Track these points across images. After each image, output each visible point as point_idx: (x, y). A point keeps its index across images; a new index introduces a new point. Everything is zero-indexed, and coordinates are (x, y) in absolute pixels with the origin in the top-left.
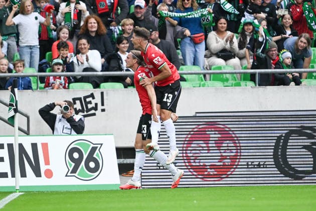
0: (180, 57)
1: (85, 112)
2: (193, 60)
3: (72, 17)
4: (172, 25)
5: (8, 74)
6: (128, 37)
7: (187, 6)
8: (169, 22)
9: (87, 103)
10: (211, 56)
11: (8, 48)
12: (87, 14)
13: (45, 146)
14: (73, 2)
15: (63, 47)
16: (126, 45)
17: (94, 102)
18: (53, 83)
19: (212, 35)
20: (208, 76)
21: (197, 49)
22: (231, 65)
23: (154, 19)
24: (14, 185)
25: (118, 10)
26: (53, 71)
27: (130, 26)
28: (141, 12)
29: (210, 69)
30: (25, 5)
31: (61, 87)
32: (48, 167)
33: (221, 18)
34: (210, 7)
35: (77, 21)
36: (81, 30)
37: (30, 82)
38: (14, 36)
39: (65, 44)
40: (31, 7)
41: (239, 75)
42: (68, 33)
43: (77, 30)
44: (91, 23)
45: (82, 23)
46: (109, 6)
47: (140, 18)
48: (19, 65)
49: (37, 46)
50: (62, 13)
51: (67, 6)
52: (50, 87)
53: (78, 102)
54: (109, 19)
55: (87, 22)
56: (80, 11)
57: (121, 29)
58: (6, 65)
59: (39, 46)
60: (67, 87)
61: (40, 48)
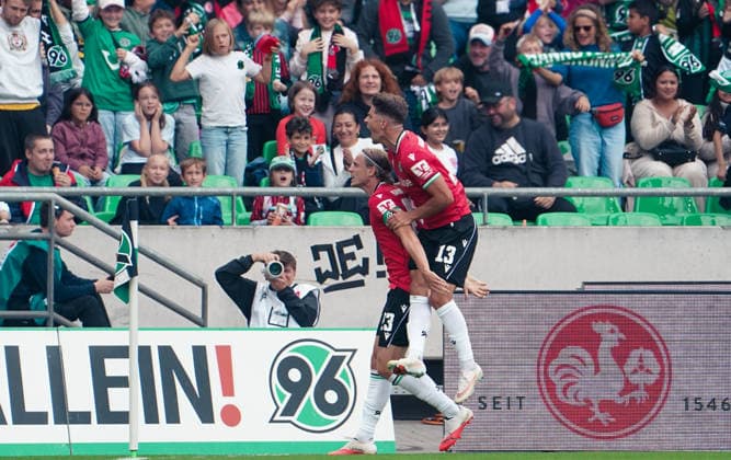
0: (568, 157)
1: (340, 278)
2: (596, 165)
3: (325, 63)
4: (551, 84)
5: (167, 189)
6: (448, 110)
7: (586, 42)
8: (543, 77)
9: (345, 258)
10: (641, 156)
11: (177, 131)
12: (360, 56)
13: (224, 353)
14: (327, 29)
15: (300, 131)
16: (442, 129)
17: (360, 255)
18: (270, 211)
19: (644, 109)
20: (630, 201)
21: (606, 139)
22: (684, 177)
23: (510, 72)
24: (127, 441)
25: (430, 48)
26: (272, 184)
27: (453, 83)
28: (484, 55)
29: (637, 186)
30: (215, 34)
31: (289, 219)
32: (229, 401)
33: (665, 70)
34: (640, 44)
35: (335, 71)
36: (346, 93)
37: (218, 208)
38: (193, 104)
39: (303, 123)
40: (228, 37)
41: (701, 198)
42: (313, 98)
43: (334, 93)
44: (367, 76)
45: (347, 78)
46: (409, 39)
47: (482, 67)
48: (193, 168)
49: (241, 127)
50: (301, 55)
51: (313, 36)
52: (262, 218)
53: (324, 255)
54: (408, 68)
55: (357, 74)
56: (344, 50)
57: (434, 91)
58: (162, 169)
59: (246, 129)
60: (303, 221)
61: (248, 132)
